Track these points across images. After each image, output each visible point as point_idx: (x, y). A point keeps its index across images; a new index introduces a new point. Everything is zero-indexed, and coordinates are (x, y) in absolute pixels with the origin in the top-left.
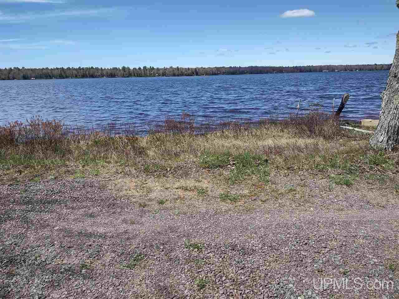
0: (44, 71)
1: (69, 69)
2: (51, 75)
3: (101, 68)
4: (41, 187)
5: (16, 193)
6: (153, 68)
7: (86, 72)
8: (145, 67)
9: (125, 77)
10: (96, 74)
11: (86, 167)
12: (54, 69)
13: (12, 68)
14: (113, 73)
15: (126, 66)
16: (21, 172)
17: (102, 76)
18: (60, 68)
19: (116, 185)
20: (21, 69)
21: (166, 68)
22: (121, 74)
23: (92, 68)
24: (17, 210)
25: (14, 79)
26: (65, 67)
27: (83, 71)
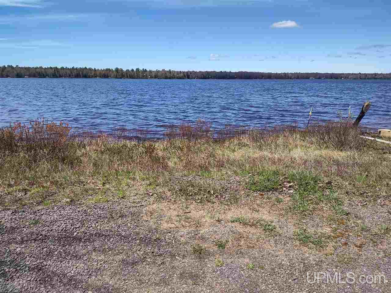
0: (37, 70)
1: (62, 68)
2: (45, 74)
3: (95, 69)
4: (56, 216)
5: (23, 227)
6: (146, 71)
7: (79, 72)
8: (138, 70)
9: (118, 78)
10: (89, 74)
11: (107, 186)
12: (48, 68)
13: (6, 66)
14: (106, 74)
15: (119, 68)
16: (26, 192)
17: (95, 76)
18: (54, 68)
19: (152, 213)
20: (15, 68)
21: (159, 71)
22: (114, 75)
23: (86, 68)
24: (28, 258)
25: (7, 76)
26: (59, 67)
27: (77, 72)
